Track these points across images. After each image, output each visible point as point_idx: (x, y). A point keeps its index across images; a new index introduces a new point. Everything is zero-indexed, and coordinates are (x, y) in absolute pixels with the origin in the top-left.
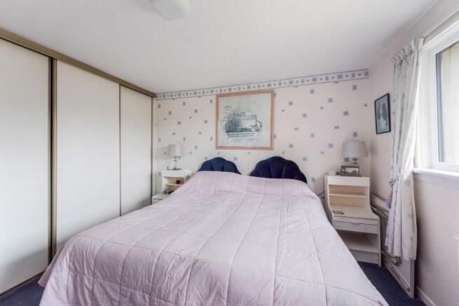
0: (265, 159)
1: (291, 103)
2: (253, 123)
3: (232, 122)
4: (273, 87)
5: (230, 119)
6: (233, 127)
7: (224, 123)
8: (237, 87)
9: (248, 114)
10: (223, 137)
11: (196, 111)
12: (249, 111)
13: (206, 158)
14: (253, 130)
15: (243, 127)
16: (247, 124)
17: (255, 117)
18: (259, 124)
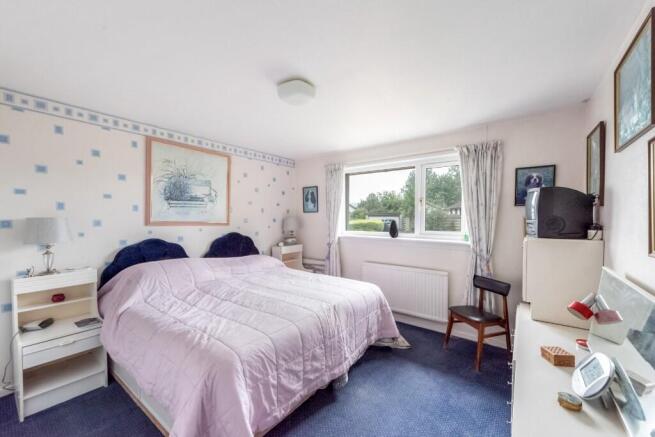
0: (220, 236)
1: (245, 175)
2: (206, 190)
3: (174, 185)
4: (228, 151)
5: (173, 180)
6: (178, 193)
7: (162, 185)
8: (182, 136)
9: (199, 177)
10: (160, 206)
11: (96, 153)
12: (202, 175)
13: (124, 242)
14: (206, 199)
15: (193, 194)
16: (197, 191)
17: (208, 183)
18: (213, 194)
